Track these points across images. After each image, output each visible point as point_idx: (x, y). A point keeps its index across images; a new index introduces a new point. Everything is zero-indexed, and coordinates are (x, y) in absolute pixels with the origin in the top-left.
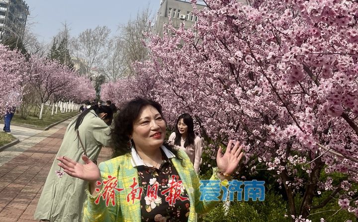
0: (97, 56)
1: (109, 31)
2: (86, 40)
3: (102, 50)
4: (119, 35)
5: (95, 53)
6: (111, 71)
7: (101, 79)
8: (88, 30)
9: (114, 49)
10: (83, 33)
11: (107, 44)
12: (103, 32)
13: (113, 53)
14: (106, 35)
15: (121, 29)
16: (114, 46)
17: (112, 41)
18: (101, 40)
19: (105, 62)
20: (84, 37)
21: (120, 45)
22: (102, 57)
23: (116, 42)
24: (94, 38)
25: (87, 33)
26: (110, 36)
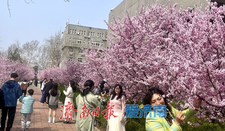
0: (33, 56)
1: (39, 42)
2: (26, 48)
3: (35, 53)
4: (44, 45)
5: (32, 55)
6: (41, 63)
7: (36, 68)
8: (27, 42)
9: (42, 52)
10: (25, 44)
11: (38, 50)
12: (36, 43)
13: (41, 54)
14: (37, 45)
15: (45, 41)
16: (42, 50)
17: (40, 47)
18: (35, 47)
19: (38, 59)
20: (25, 47)
21: (45, 49)
22: (35, 56)
23: (43, 48)
24: (31, 46)
25: (27, 44)
26: (39, 45)
